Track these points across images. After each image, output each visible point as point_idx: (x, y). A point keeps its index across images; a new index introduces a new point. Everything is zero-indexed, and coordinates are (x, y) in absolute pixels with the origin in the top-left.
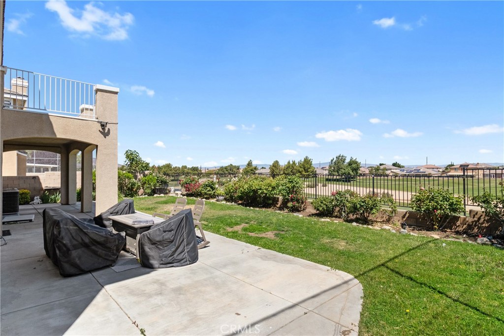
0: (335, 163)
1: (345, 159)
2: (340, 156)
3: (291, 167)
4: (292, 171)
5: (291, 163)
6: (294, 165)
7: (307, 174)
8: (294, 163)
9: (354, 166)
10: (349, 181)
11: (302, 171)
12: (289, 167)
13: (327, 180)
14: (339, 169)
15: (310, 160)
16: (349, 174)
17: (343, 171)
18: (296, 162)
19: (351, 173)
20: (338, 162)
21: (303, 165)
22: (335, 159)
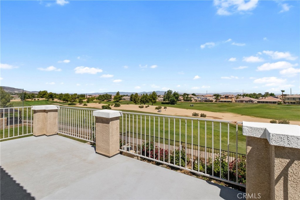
0: (167, 94)
1: (172, 92)
2: (169, 91)
3: (145, 97)
4: (145, 99)
5: (145, 94)
6: (147, 96)
7: (154, 101)
8: (147, 94)
9: (176, 96)
10: (174, 104)
11: (152, 99)
12: (144, 97)
13: (163, 103)
14: (169, 97)
15: (156, 93)
16: (174, 100)
17: (171, 99)
18: (148, 94)
19: (175, 100)
20: (169, 94)
21: (152, 96)
22: (167, 92)
